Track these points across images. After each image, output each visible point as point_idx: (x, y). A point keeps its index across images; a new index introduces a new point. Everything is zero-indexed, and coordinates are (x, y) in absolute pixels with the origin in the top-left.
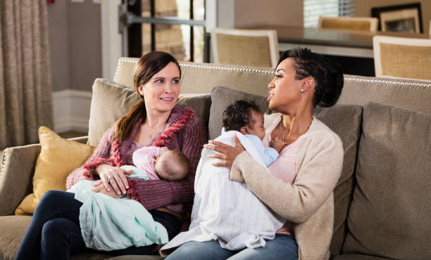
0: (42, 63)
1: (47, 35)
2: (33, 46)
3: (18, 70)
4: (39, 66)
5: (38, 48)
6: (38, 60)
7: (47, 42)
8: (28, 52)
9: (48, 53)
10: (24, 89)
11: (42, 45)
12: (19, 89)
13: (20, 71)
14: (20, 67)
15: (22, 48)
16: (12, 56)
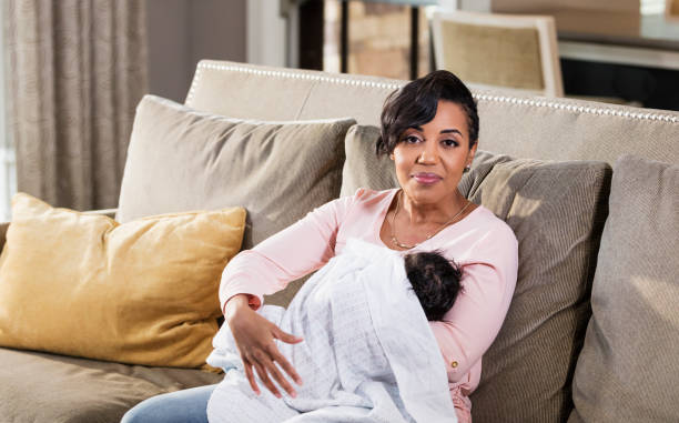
0: (131, 70)
1: (142, 16)
2: (114, 38)
3: (82, 81)
4: (124, 76)
5: (123, 40)
6: (123, 65)
7: (142, 31)
8: (104, 48)
9: (144, 51)
10: (94, 120)
11: (132, 35)
12: (83, 120)
13: (87, 85)
14: (87, 76)
15: (92, 42)
16: (71, 56)
